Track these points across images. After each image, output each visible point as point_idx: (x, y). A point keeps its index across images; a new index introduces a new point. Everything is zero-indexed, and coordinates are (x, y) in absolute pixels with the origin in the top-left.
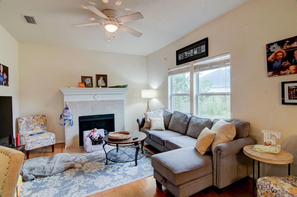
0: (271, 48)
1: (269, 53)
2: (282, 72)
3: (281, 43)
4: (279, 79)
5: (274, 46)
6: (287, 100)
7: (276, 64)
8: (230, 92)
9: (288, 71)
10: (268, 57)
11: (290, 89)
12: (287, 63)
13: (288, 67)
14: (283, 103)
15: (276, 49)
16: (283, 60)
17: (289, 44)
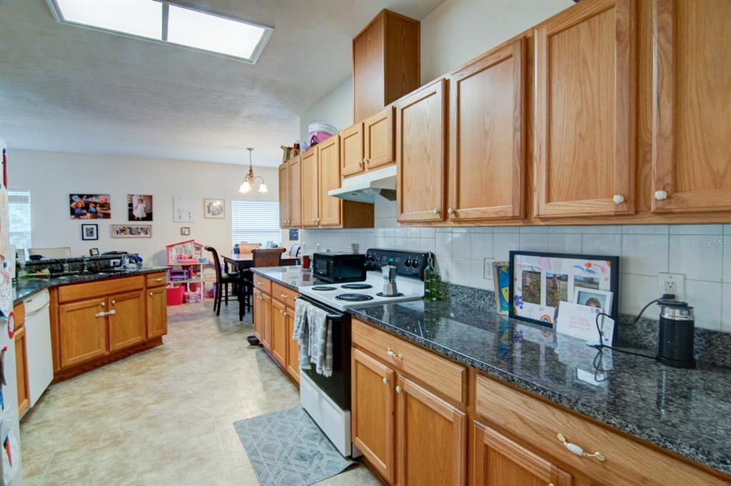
0: (73, 198)
1: (72, 201)
2: (82, 217)
3: (81, 196)
4: (79, 222)
5: (76, 197)
6: (85, 237)
7: (77, 211)
8: (30, 229)
9: (85, 217)
10: (71, 204)
11: (87, 229)
12: (85, 211)
13: (85, 214)
14: (83, 239)
15: (77, 199)
16: (83, 208)
17: (86, 198)
